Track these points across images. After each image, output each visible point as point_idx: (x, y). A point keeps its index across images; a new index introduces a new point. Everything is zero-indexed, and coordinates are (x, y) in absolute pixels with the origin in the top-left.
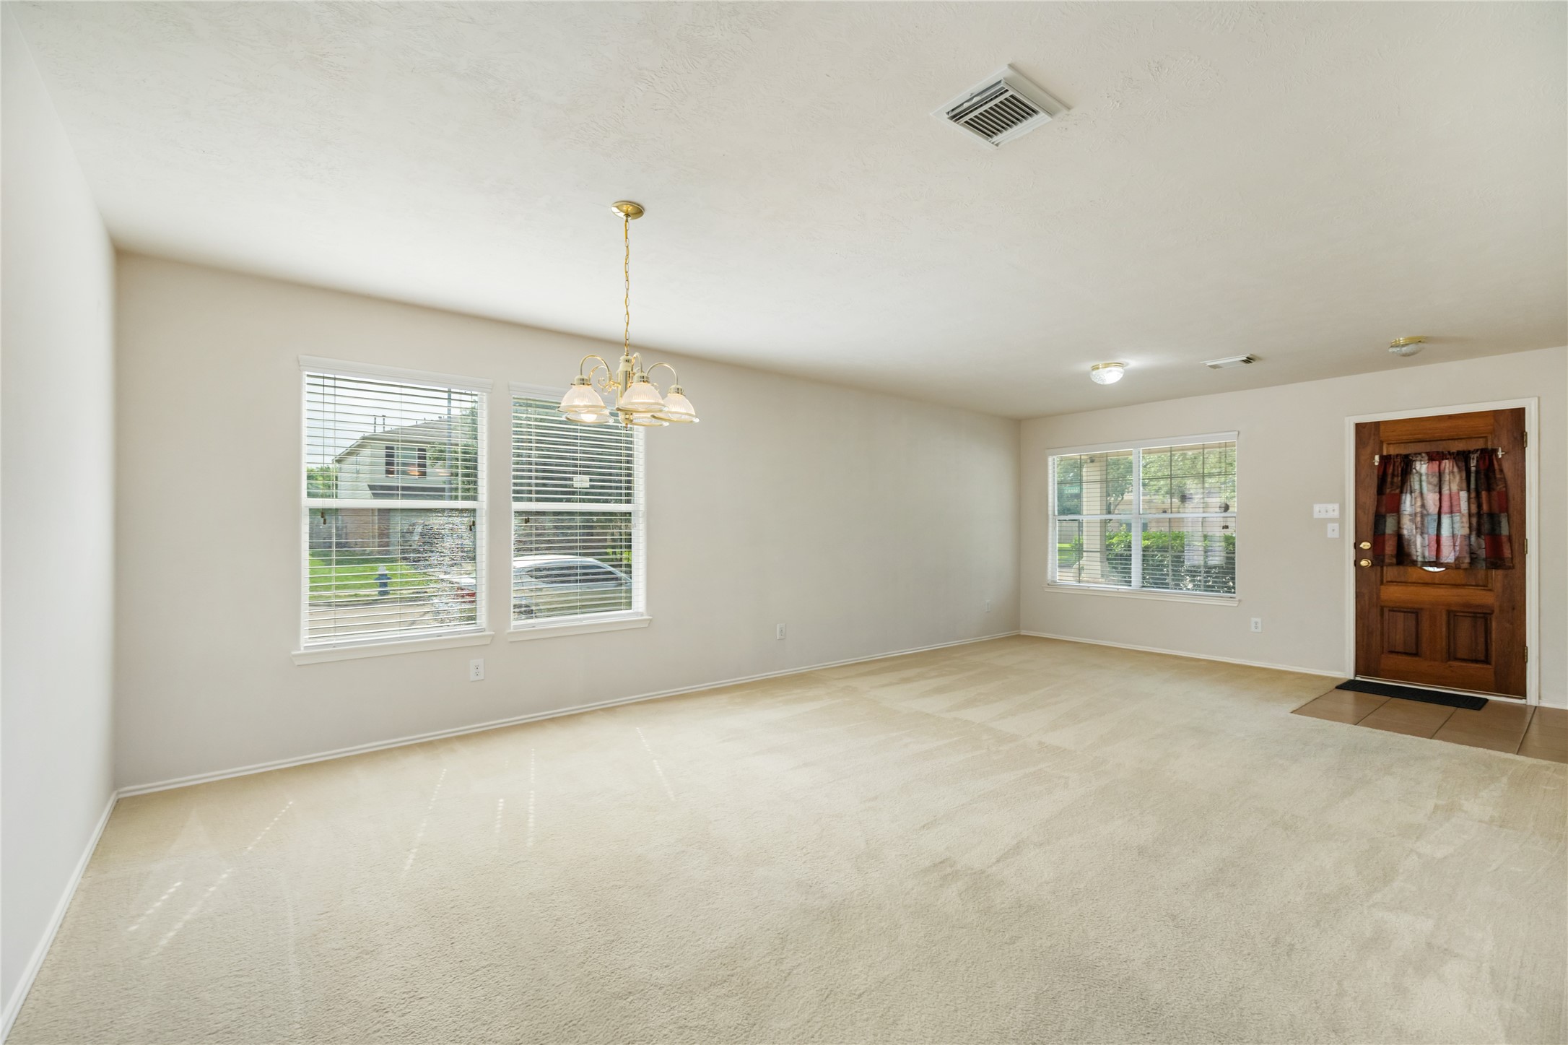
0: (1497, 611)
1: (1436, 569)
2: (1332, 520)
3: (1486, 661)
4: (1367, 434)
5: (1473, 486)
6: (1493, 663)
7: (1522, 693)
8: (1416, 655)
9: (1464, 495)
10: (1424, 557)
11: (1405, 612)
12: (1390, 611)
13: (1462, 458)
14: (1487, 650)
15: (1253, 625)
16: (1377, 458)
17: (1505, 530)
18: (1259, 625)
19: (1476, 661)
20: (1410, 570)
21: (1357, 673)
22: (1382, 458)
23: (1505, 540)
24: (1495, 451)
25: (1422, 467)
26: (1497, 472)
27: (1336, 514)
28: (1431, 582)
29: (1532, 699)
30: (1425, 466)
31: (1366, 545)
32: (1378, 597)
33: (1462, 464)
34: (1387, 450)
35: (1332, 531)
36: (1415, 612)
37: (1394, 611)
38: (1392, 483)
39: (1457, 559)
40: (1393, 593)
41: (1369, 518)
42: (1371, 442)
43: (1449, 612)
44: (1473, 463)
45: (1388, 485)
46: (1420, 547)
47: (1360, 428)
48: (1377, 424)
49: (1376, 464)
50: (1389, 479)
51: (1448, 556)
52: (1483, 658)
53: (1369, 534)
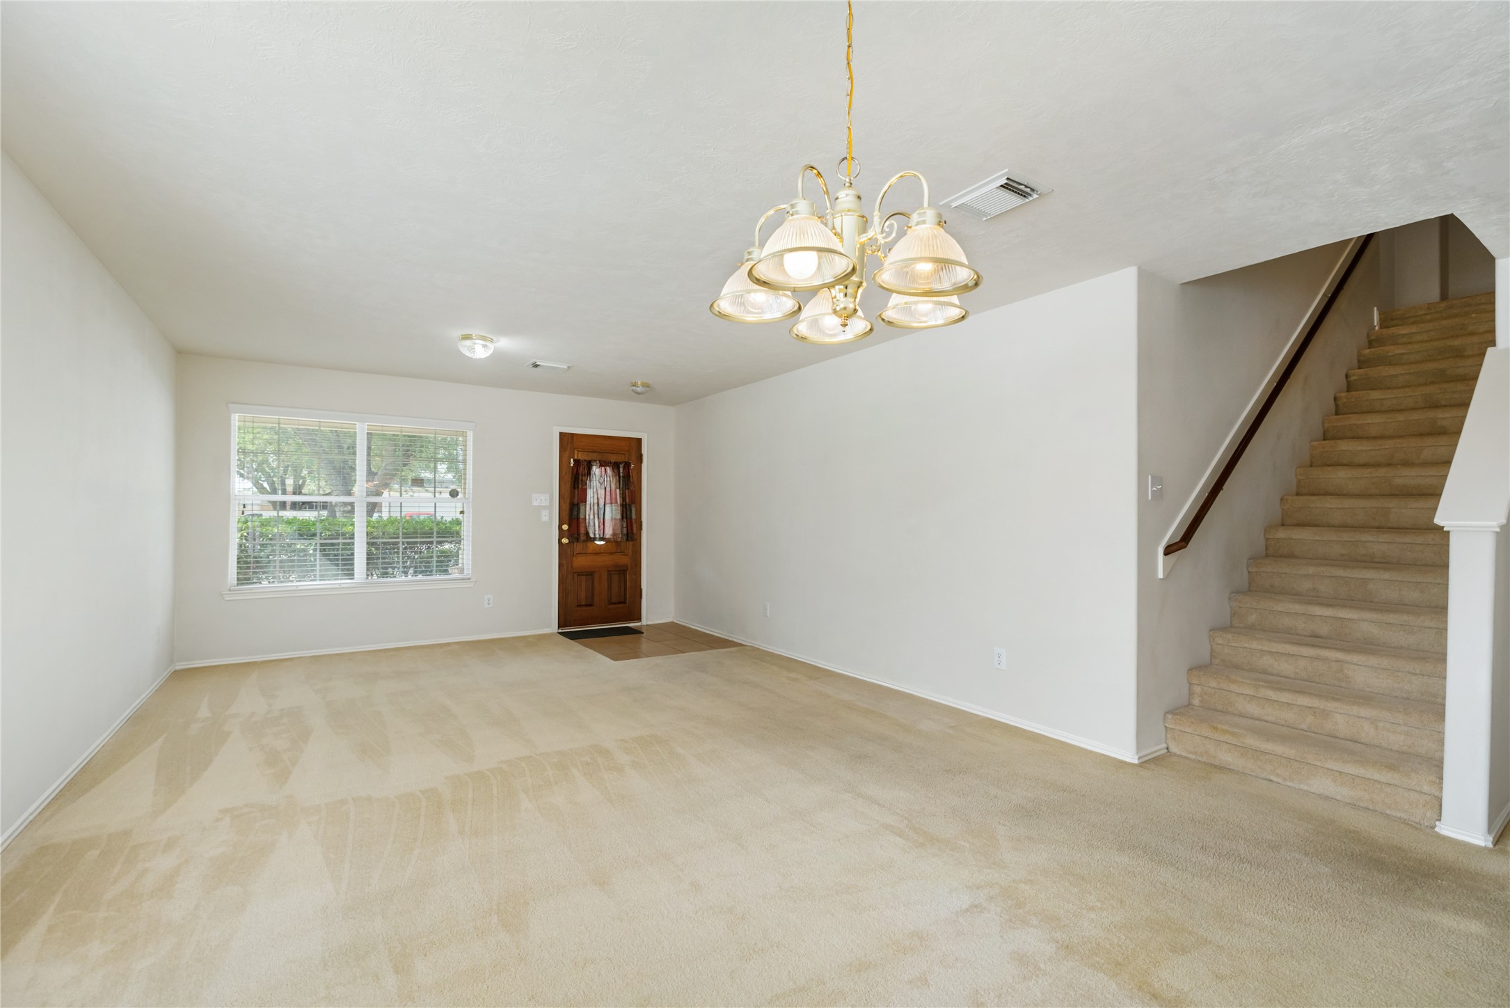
0: (629, 567)
1: (602, 543)
2: (544, 507)
3: (625, 603)
4: (567, 441)
5: (621, 486)
6: (628, 602)
7: (639, 619)
8: (591, 605)
9: (618, 490)
10: (599, 535)
11: (586, 575)
12: (578, 575)
13: (615, 466)
14: (625, 594)
15: (486, 602)
16: (572, 460)
17: (634, 516)
18: (491, 601)
19: (620, 603)
20: (589, 544)
21: (559, 627)
22: (574, 460)
23: (633, 521)
24: (630, 464)
25: (596, 470)
26: (631, 477)
27: (547, 504)
28: (599, 552)
29: (645, 621)
30: (597, 470)
31: (565, 527)
32: (572, 566)
33: (616, 471)
34: (578, 454)
35: (545, 516)
36: (590, 574)
37: (580, 575)
38: (582, 480)
39: (614, 534)
40: (581, 562)
41: (566, 507)
42: (569, 448)
43: (609, 571)
44: (621, 470)
45: (580, 482)
46: (595, 529)
47: (561, 434)
48: (572, 435)
49: (572, 465)
50: (580, 478)
51: (609, 533)
52: (623, 600)
53: (566, 518)
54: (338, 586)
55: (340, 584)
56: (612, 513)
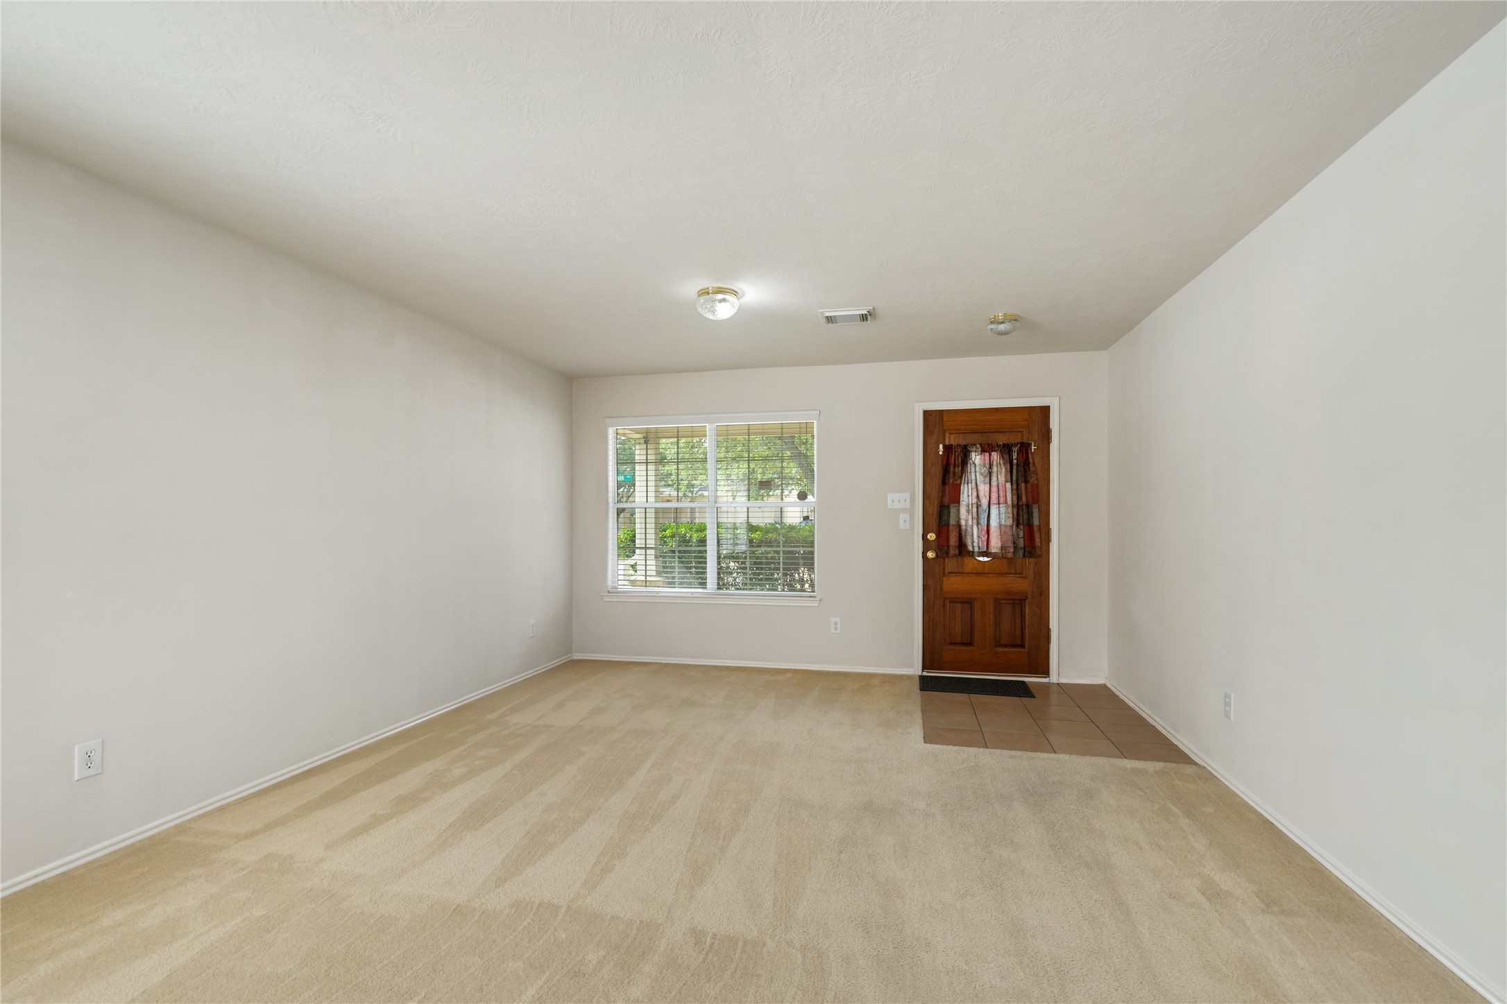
0: (1029, 597)
1: (986, 559)
2: (903, 510)
3: (1022, 646)
4: (934, 421)
5: (1014, 478)
6: (1027, 646)
7: (1046, 673)
8: (970, 644)
9: (1008, 485)
10: (979, 548)
11: (962, 603)
12: (950, 602)
13: (1006, 450)
14: (1022, 634)
15: (833, 626)
16: (941, 446)
17: (1036, 522)
18: (839, 626)
19: (1014, 646)
20: (967, 560)
21: (924, 668)
22: (945, 447)
23: (1036, 529)
24: (1029, 445)
25: (976, 458)
26: (1031, 465)
27: (908, 505)
28: (981, 572)
29: (1054, 678)
30: (978, 457)
31: (932, 536)
32: (941, 589)
33: (1006, 456)
34: (949, 438)
35: (903, 522)
36: (968, 602)
37: (953, 602)
38: (954, 473)
39: (1002, 548)
40: (953, 584)
41: (934, 509)
42: (936, 430)
43: (996, 600)
44: (1015, 456)
45: (951, 475)
46: (975, 540)
47: (927, 414)
48: (941, 412)
49: (941, 453)
50: (952, 469)
51: (995, 545)
52: (1019, 643)
53: (934, 525)
54: (690, 595)
55: (692, 593)
56: (1000, 517)
